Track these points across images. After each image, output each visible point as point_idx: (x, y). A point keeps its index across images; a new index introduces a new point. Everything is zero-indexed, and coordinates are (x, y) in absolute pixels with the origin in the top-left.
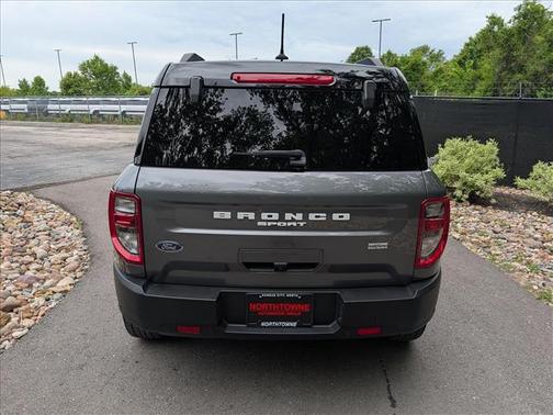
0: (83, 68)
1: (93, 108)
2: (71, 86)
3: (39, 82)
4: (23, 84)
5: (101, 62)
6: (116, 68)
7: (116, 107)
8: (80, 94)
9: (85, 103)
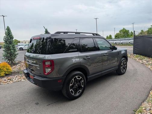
0: (120, 32)
1: (122, 41)
2: (117, 37)
3: (110, 36)
4: (107, 37)
5: (125, 29)
6: (129, 31)
7: (127, 41)
8: (119, 38)
9: (120, 40)
